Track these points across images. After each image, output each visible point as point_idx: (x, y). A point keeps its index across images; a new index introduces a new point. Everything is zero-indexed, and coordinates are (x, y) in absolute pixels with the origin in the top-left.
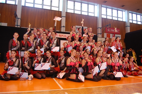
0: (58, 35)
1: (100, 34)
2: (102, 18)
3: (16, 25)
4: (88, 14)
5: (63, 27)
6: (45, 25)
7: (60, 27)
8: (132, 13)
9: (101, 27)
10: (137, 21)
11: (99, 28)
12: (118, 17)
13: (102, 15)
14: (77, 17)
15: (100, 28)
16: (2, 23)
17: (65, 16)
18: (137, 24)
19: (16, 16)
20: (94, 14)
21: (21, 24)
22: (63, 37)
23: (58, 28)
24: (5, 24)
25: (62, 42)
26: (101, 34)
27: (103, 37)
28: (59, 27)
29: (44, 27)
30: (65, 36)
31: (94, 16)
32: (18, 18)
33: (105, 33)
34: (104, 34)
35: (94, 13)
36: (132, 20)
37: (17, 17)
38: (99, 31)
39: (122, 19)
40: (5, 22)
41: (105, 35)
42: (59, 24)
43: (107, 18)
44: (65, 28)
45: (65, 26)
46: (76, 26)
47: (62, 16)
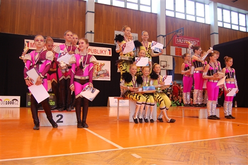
1: (163, 48)
2: (167, 16)
4: (139, 7)
5: (90, 34)
6: (51, 29)
7: (84, 34)
8: (223, 9)
9: (164, 34)
10: (231, 24)
11: (161, 37)
12: (195, 16)
13: (166, 11)
14: (117, 13)
15: (163, 36)
17: (94, 11)
18: (231, 29)
20: (150, 8)
22: (90, 53)
26: (165, 49)
27: (168, 54)
28: (81, 33)
29: (51, 32)
30: (95, 51)
31: (151, 13)
33: (171, 47)
35: (151, 6)
36: (223, 22)
38: (161, 42)
39: (204, 19)
41: (173, 49)
42: (81, 26)
43: (175, 17)
44: (93, 35)
45: (93, 31)
46: (115, 31)
47: (88, 11)
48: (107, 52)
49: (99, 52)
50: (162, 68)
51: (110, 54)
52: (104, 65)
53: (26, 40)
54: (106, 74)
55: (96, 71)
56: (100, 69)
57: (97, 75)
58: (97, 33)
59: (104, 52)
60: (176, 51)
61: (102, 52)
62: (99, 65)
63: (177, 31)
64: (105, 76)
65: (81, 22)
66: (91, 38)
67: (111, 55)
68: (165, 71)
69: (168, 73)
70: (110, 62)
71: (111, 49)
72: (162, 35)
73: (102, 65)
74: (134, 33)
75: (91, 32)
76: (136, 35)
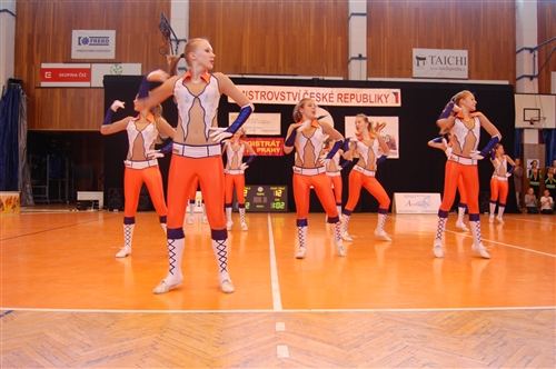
0: (335, 96)
1: (531, 78)
5: (358, 61)
6: (281, 59)
7: (346, 62)
9: (534, 44)
11: (526, 53)
15: (531, 50)
16: (122, 65)
17: (365, 12)
19: (167, 31)
22: (354, 103)
23: (335, 66)
25: (350, 121)
26: (536, 80)
27: (544, 89)
28: (340, 60)
29: (281, 65)
30: (365, 97)
32: (178, 41)
33: (554, 74)
34: (549, 78)
37: (172, 37)
38: (526, 64)
40: (132, 61)
42: (340, 47)
44: (365, 62)
45: (364, 55)
46: (414, 50)
47: (353, 14)
48: (390, 98)
49: (373, 99)
50: (527, 124)
51: (397, 102)
52: (383, 125)
58: (373, 59)
59: (383, 98)
61: (380, 98)
65: (340, 38)
66: (358, 71)
67: (399, 104)
68: (537, 132)
69: (545, 137)
70: (397, 118)
71: (398, 91)
72: (526, 49)
73: (379, 127)
74: (458, 48)
75: (360, 57)
76: (464, 53)
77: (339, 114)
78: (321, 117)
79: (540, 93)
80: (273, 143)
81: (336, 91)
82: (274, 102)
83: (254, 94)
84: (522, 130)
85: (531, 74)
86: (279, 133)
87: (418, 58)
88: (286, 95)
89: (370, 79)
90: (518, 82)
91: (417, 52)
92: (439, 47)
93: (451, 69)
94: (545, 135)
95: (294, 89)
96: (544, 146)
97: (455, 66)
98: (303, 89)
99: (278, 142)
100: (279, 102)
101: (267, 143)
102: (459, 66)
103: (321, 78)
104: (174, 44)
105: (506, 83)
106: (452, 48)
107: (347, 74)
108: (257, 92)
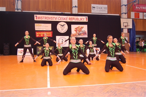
0: (68, 19)
1: (125, 14)
3: (16, 9)
5: (75, 8)
6: (51, 6)
7: (71, 8)
9: (126, 4)
11: (124, 6)
15: (125, 5)
21: (22, 8)
22: (74, 21)
23: (68, 9)
24: (3, 9)
25: (73, 27)
26: (127, 14)
27: (129, 17)
28: (69, 7)
29: (51, 8)
30: (77, 19)
33: (131, 12)
34: (130, 14)
38: (124, 9)
40: (3, 6)
42: (69, 3)
44: (77, 8)
45: (77, 6)
46: (92, 5)
48: (85, 19)
49: (79, 19)
50: (124, 27)
51: (87, 20)
52: (83, 27)
53: (35, 15)
54: (85, 33)
55: (78, 32)
56: (81, 30)
57: (79, 34)
58: (79, 7)
59: (83, 19)
60: (135, 15)
61: (82, 19)
62: (80, 28)
63: (135, 2)
64: (84, 35)
66: (75, 11)
67: (87, 21)
68: (127, 29)
69: (129, 31)
70: (87, 25)
71: (87, 17)
72: (124, 5)
73: (82, 28)
74: (105, 5)
75: (76, 7)
76: (106, 6)
77: (69, 24)
78: (64, 25)
79: (128, 18)
80: (49, 33)
81: (68, 17)
82: (49, 20)
83: (43, 18)
84: (123, 29)
85: (125, 12)
86: (51, 30)
87: (93, 7)
88: (53, 18)
89: (79, 13)
90: (122, 15)
91: (93, 5)
92: (99, 4)
93: (103, 11)
94: (129, 30)
95: (56, 16)
96: (129, 33)
97: (104, 10)
98: (58, 16)
99: (51, 33)
100: (51, 20)
101: (47, 33)
102: (105, 10)
103: (64, 13)
104: (16, 1)
105: (118, 15)
106: (103, 4)
107: (72, 12)
108: (44, 17)
